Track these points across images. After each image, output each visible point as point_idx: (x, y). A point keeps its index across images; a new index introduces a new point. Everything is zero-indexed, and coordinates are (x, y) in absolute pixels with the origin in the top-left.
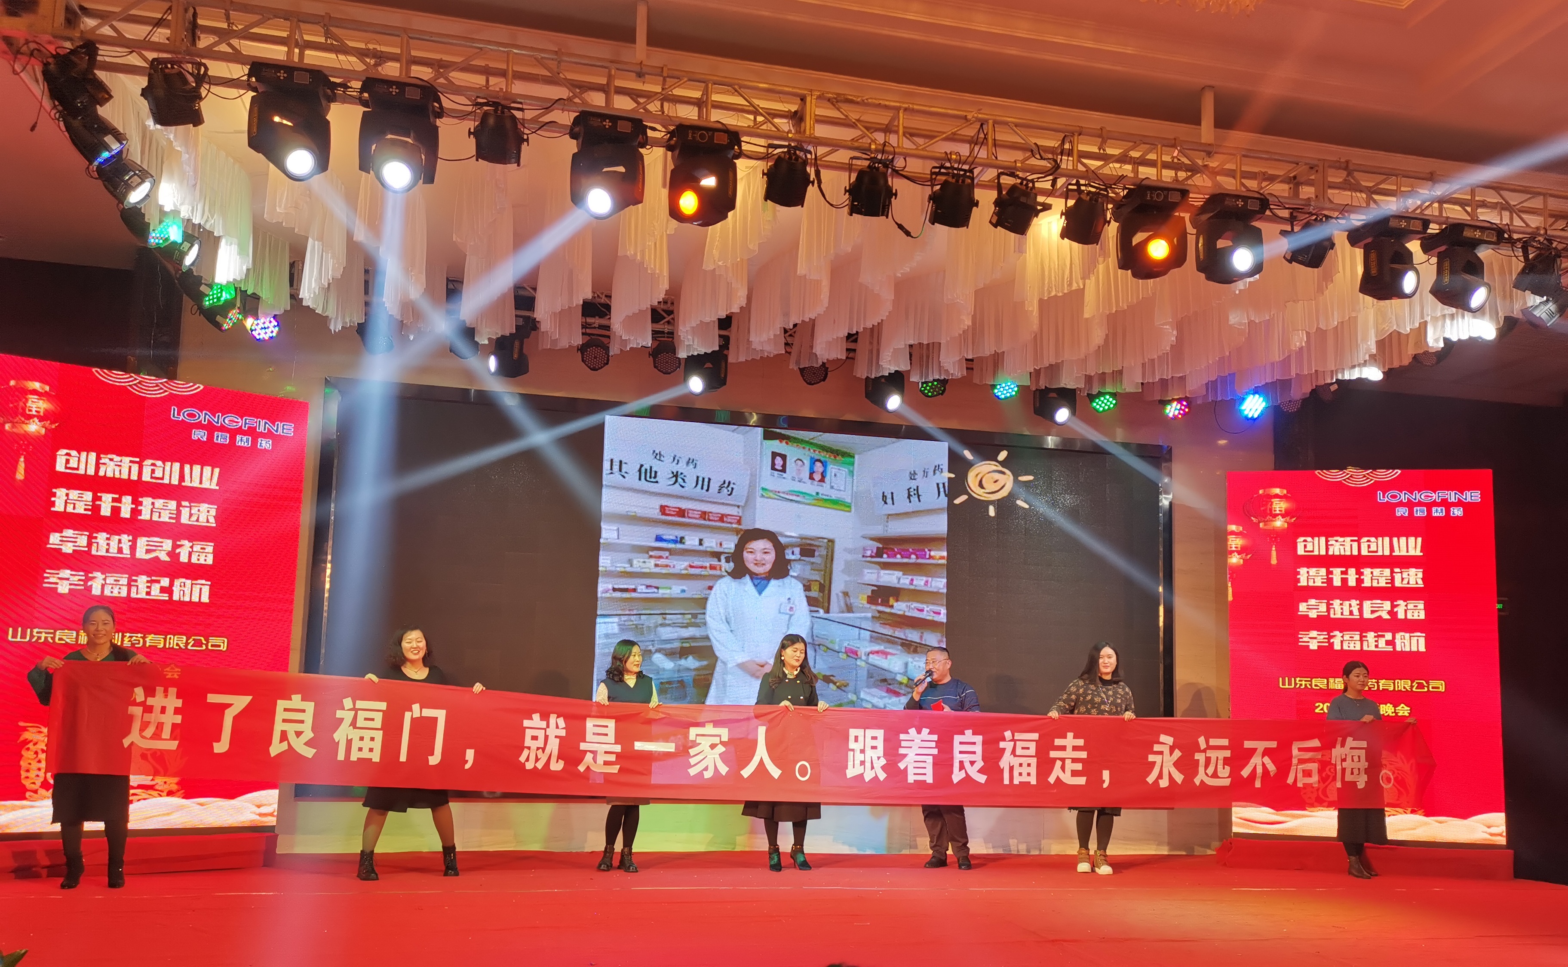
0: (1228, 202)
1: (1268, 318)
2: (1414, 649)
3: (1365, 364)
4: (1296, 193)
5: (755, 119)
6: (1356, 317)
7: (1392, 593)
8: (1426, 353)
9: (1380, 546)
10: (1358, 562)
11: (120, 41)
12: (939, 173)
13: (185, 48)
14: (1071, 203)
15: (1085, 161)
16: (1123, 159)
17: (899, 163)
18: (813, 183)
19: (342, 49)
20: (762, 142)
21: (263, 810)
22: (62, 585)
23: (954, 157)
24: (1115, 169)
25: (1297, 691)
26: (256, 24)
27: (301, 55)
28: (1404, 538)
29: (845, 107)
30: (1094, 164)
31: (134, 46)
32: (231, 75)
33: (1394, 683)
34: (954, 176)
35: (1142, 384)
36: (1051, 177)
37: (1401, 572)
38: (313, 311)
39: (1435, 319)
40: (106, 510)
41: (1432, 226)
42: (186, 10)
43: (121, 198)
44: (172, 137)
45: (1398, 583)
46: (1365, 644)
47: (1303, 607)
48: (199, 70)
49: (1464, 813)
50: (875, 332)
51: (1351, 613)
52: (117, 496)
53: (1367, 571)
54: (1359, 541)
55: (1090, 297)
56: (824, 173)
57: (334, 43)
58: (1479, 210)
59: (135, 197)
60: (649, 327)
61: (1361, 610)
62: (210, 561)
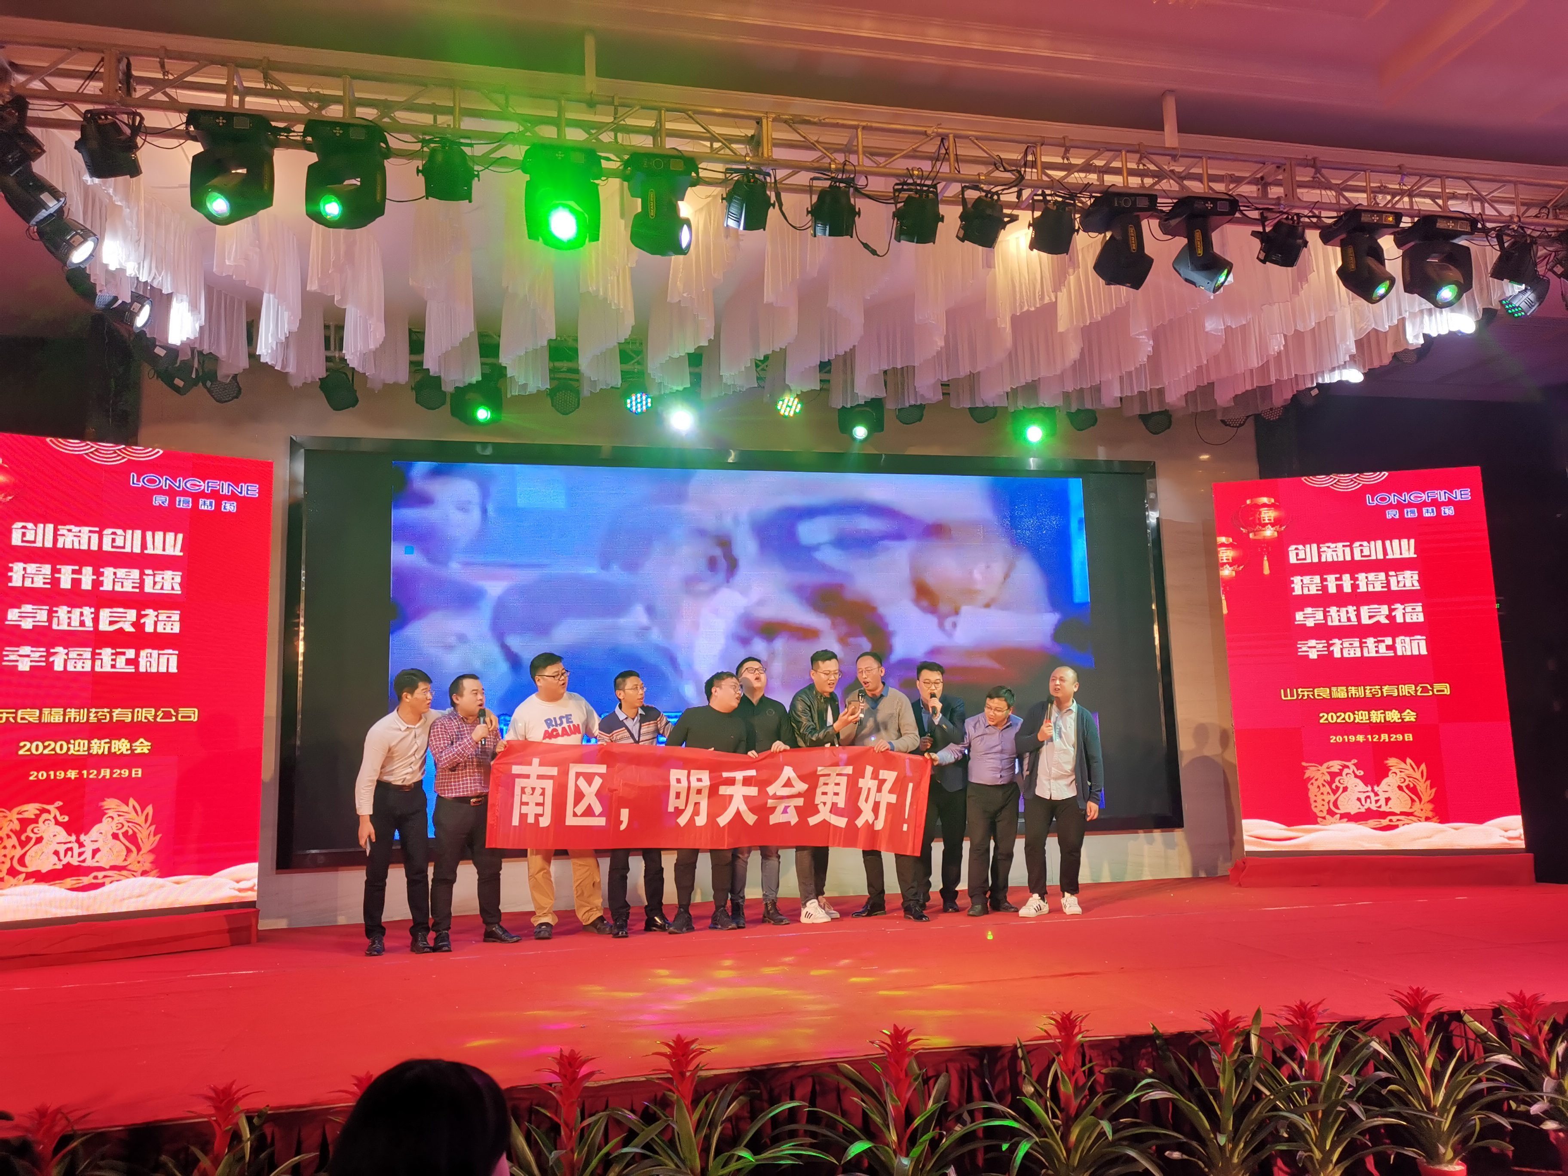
0: (1198, 205)
1: (1244, 323)
2: (1416, 653)
3: (1344, 366)
4: (1265, 193)
5: (712, 145)
6: (1333, 318)
7: (1388, 597)
8: (1406, 351)
9: (1373, 550)
10: (1353, 567)
11: (51, 95)
12: (902, 190)
13: (118, 99)
14: (1037, 214)
15: (1049, 172)
16: (1087, 168)
17: (861, 181)
18: (774, 205)
19: (286, 95)
20: (721, 167)
21: (243, 885)
22: (22, 663)
23: (916, 173)
24: (1078, 178)
25: (1300, 701)
26: (191, 73)
27: (242, 102)
28: (1397, 541)
29: (802, 128)
30: (1058, 174)
31: (66, 99)
32: (170, 124)
33: (1398, 689)
34: (917, 192)
35: (1121, 399)
36: (1015, 189)
37: (1397, 576)
38: (272, 367)
39: (1413, 315)
40: (66, 583)
41: (1404, 219)
42: (119, 61)
43: (64, 259)
44: (111, 191)
45: (1394, 587)
46: (1365, 650)
47: (1299, 616)
48: (134, 120)
49: (1480, 819)
50: (848, 358)
51: (1349, 619)
52: (77, 568)
53: (1361, 576)
54: (1351, 546)
55: (1063, 310)
56: (784, 195)
57: (275, 87)
58: (1450, 202)
59: (78, 256)
60: (618, 367)
61: (1358, 616)
62: (177, 629)
